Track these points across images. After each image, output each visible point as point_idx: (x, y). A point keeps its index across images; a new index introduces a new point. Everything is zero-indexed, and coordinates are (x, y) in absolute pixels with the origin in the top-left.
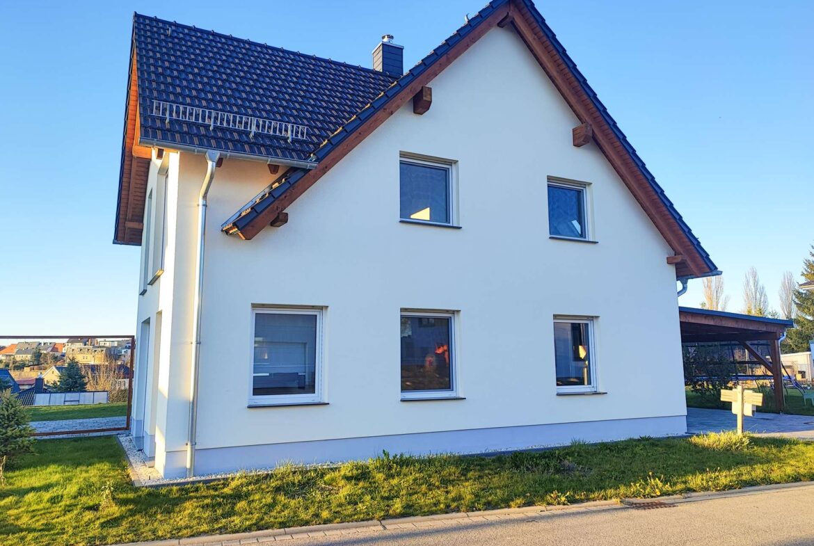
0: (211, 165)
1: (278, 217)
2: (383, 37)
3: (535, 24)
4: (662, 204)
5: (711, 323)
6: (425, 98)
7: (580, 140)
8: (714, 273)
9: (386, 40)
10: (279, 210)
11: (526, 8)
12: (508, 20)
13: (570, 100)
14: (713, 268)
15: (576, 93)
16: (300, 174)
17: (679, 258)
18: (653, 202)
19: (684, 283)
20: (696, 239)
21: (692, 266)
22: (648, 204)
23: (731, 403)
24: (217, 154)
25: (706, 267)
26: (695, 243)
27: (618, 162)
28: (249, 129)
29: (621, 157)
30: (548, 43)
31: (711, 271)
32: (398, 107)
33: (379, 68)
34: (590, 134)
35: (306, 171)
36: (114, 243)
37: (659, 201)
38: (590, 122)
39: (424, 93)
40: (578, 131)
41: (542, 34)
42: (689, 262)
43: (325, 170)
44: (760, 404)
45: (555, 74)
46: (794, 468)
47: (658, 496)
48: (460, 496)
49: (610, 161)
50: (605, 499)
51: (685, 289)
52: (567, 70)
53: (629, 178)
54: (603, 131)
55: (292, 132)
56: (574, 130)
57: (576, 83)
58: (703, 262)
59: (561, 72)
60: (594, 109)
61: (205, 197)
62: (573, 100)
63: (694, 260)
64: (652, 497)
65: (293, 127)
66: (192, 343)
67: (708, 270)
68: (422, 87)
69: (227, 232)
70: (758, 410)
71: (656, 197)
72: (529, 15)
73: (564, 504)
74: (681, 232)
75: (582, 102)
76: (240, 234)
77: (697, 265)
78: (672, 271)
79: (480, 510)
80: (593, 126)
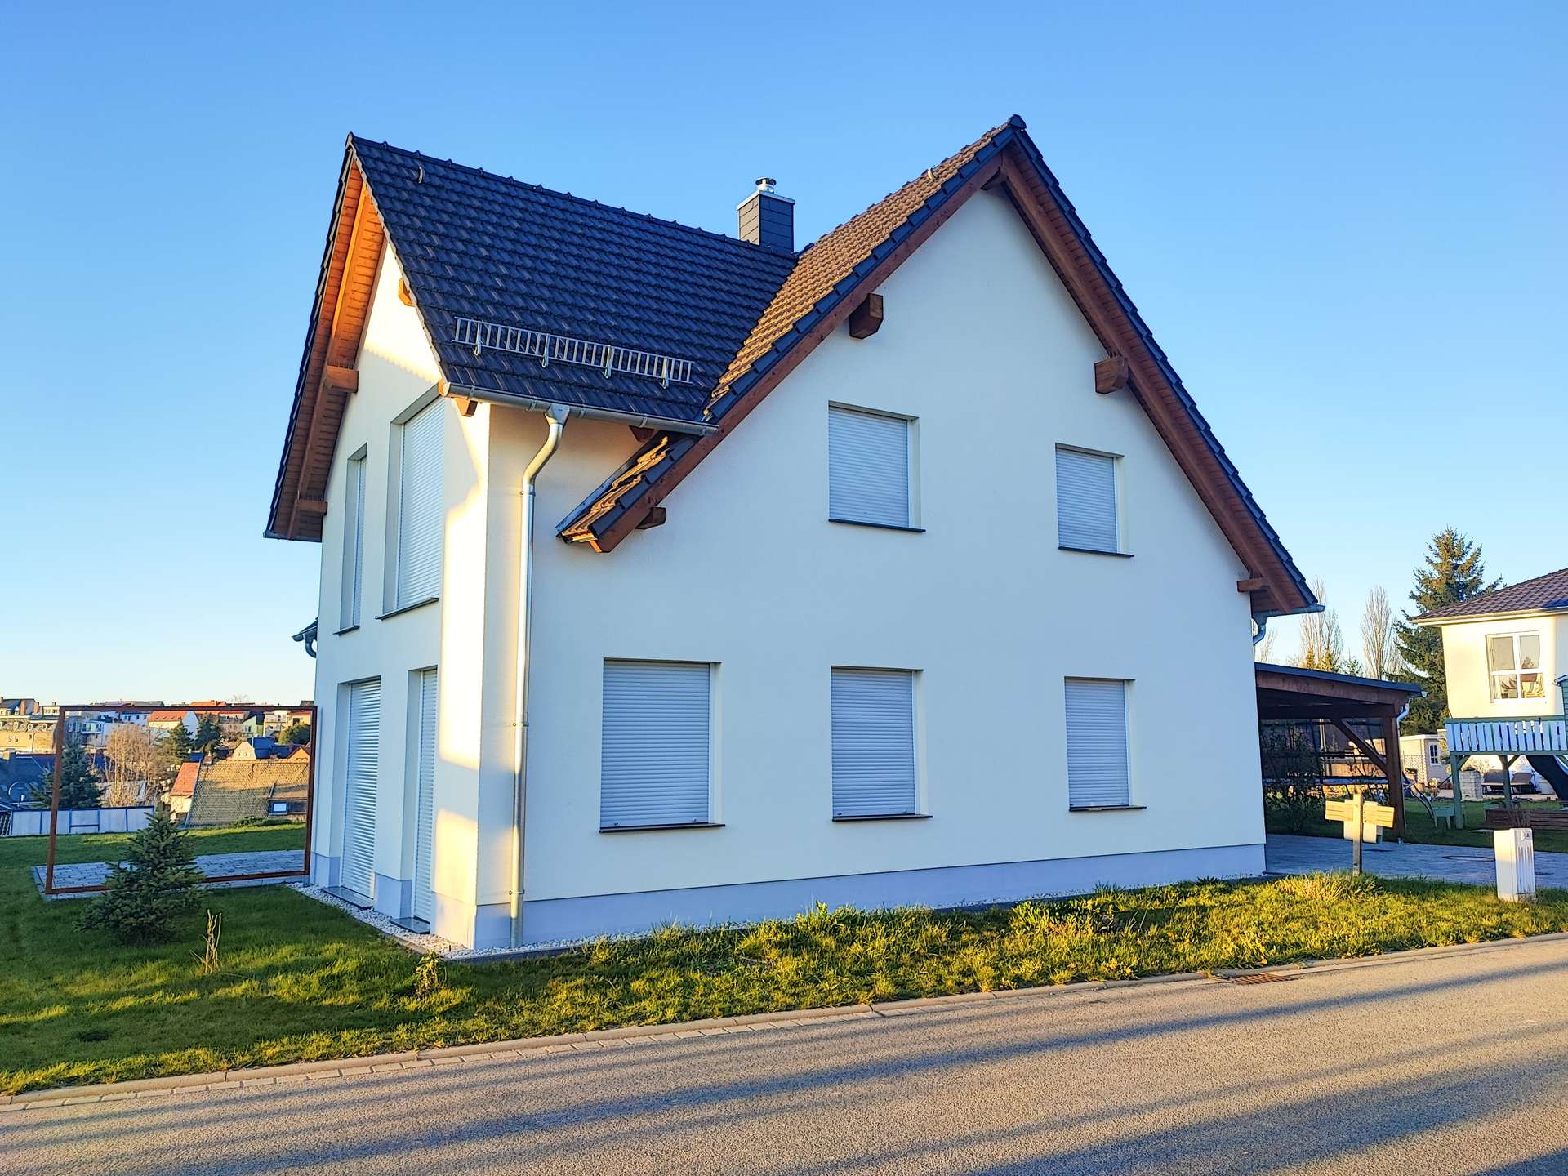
0: (554, 428)
1: (651, 514)
2: (759, 182)
3: (1042, 189)
4: (1234, 493)
5: (1293, 688)
6: (872, 314)
7: (1105, 384)
8: (1312, 608)
9: (763, 187)
10: (652, 504)
11: (1028, 161)
12: (998, 181)
13: (1094, 317)
14: (1310, 600)
15: (1104, 305)
16: (688, 443)
17: (1258, 584)
18: (1221, 490)
19: (1262, 624)
20: (1285, 552)
21: (1277, 595)
22: (1211, 492)
23: (1342, 822)
24: (565, 409)
25: (1302, 600)
26: (1285, 558)
27: (1167, 422)
28: (602, 366)
29: (1171, 412)
30: (1062, 220)
31: (1308, 604)
32: (832, 328)
33: (754, 238)
34: (1125, 374)
35: (696, 438)
36: (266, 536)
37: (1229, 487)
38: (1125, 355)
39: (871, 306)
40: (1105, 368)
41: (1053, 205)
42: (1273, 589)
43: (721, 435)
44: (1390, 825)
45: (1070, 271)
46: (1451, 923)
47: (1264, 965)
48: (969, 969)
49: (1152, 418)
50: (1187, 971)
51: (1261, 632)
52: (1091, 267)
53: (1183, 448)
54: (1143, 369)
55: (669, 368)
56: (1096, 366)
57: (1105, 289)
58: (1294, 590)
59: (1080, 269)
60: (1133, 333)
61: (532, 479)
62: (1098, 317)
63: (1280, 585)
64: (1255, 967)
65: (670, 361)
66: (515, 725)
67: (1302, 603)
68: (869, 295)
69: (566, 539)
70: (1386, 835)
71: (1226, 481)
72: (1033, 173)
73: (1130, 979)
74: (1263, 540)
75: (1113, 321)
76: (594, 545)
77: (1285, 594)
78: (1244, 604)
79: (1010, 988)
80: (1130, 363)
